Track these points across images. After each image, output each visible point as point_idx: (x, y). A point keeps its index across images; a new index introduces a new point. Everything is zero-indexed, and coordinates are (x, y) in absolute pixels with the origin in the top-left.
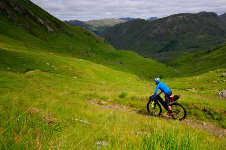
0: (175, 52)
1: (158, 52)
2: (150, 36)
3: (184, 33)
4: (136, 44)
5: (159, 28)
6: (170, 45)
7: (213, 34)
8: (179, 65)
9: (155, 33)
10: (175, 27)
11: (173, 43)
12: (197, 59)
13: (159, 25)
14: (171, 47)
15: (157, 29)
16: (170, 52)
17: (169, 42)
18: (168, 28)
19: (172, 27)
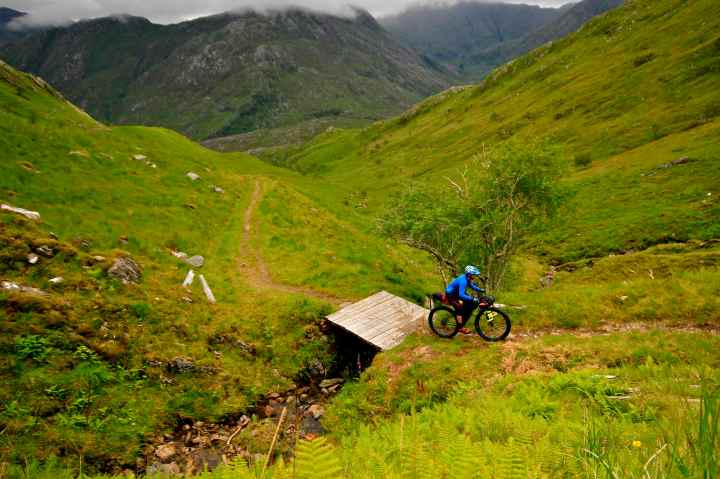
0: (275, 132)
1: (219, 134)
2: (179, 78)
3: (292, 70)
4: (133, 109)
5: (206, 51)
6: (254, 110)
7: (369, 75)
8: (324, 167)
9: (195, 67)
10: (261, 50)
11: (263, 101)
12: (378, 147)
13: (206, 41)
14: (258, 114)
15: (200, 57)
16: (258, 133)
17: (249, 100)
18: (238, 53)
19: (250, 49)
